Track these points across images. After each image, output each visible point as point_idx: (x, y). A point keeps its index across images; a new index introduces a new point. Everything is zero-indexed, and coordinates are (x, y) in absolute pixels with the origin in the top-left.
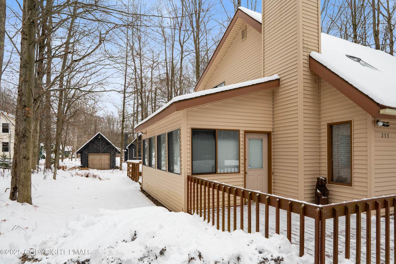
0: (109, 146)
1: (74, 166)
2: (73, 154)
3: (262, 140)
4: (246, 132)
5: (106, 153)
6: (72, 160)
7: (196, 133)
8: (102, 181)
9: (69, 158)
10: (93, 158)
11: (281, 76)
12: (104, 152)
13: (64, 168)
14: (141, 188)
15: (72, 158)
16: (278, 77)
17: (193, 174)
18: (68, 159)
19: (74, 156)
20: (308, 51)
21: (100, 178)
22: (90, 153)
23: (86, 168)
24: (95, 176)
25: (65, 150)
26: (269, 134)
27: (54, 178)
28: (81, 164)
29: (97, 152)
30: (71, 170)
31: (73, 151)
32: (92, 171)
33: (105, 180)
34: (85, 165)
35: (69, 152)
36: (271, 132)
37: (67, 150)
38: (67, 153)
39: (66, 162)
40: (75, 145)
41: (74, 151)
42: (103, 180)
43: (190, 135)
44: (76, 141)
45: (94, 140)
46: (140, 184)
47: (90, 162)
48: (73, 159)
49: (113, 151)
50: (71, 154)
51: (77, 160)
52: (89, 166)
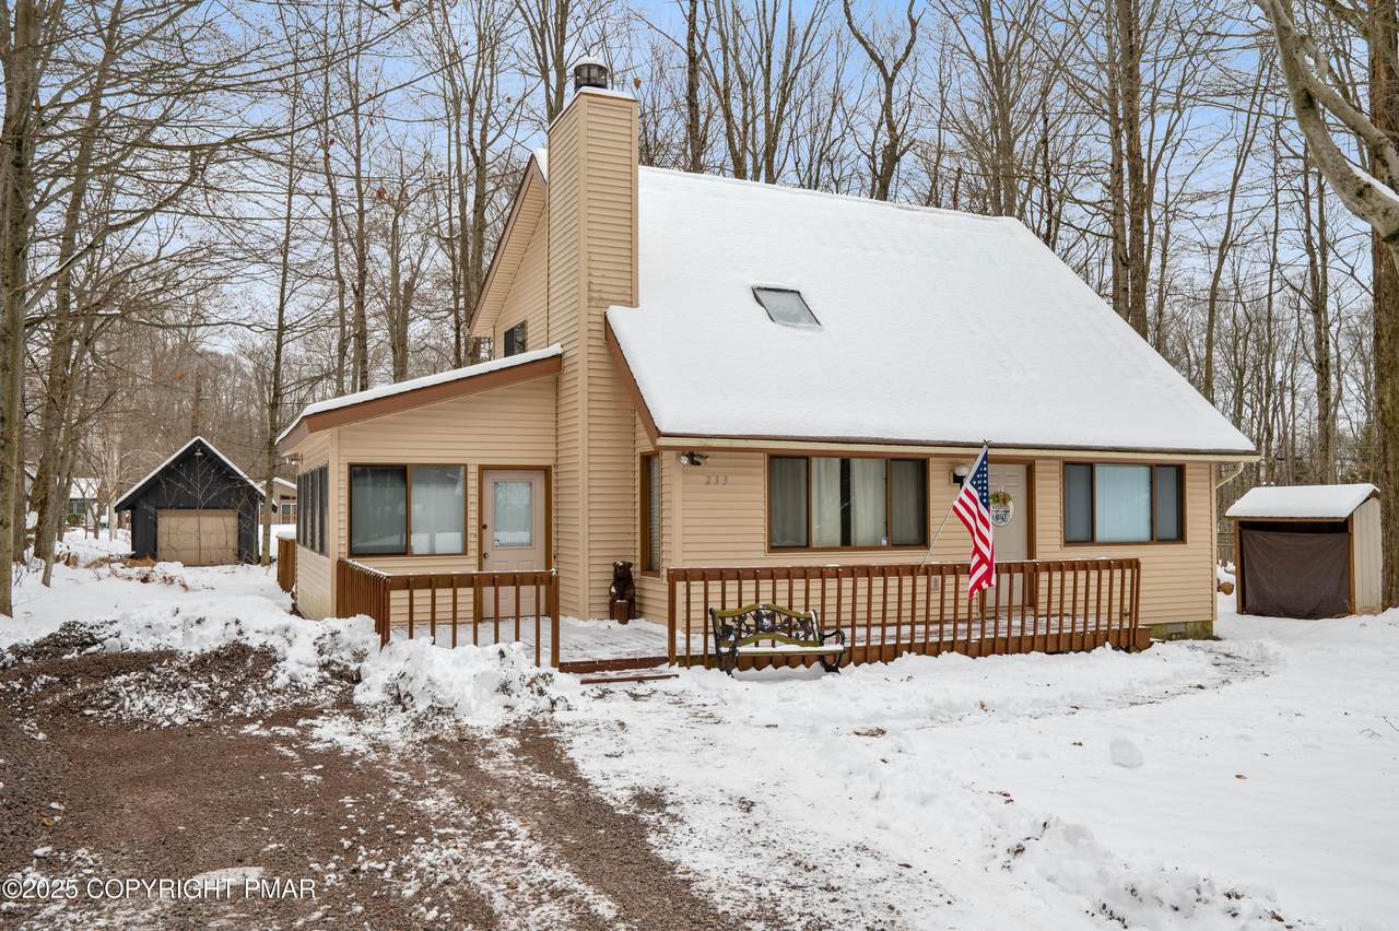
0: (229, 486)
1: (106, 555)
2: (101, 513)
3: (531, 484)
4: (483, 469)
5: (217, 508)
6: (96, 537)
7: (358, 472)
8: (189, 594)
9: (86, 528)
10: (173, 526)
11: (566, 348)
12: (213, 506)
13: (71, 561)
14: (294, 606)
15: (98, 526)
16: (560, 351)
17: (352, 554)
18: (80, 532)
19: (104, 519)
20: (602, 304)
21: (184, 586)
22: (161, 508)
23: (149, 559)
24: (168, 580)
25: (72, 496)
26: (547, 470)
27: (46, 582)
28: (133, 550)
29: (187, 505)
30: (93, 567)
31: (103, 498)
32: (163, 568)
33: (199, 590)
34: (146, 548)
35: (84, 504)
36: (550, 466)
37: (77, 497)
38: (75, 508)
39: (75, 540)
40: (113, 478)
41: (109, 501)
42: (194, 590)
43: (345, 477)
44: (117, 463)
45: (178, 466)
46: (292, 596)
47: (162, 542)
48: (104, 534)
49: (239, 502)
50: (96, 511)
51: (119, 535)
52: (159, 552)
